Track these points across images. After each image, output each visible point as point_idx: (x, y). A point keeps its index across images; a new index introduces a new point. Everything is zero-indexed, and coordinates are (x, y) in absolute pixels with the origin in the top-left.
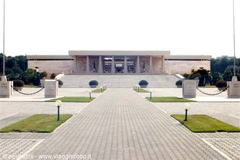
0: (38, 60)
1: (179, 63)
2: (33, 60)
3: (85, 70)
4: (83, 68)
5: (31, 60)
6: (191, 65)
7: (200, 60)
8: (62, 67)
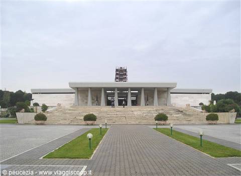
0: (42, 93)
1: (181, 96)
2: (37, 93)
3: (87, 103)
4: (85, 101)
5: (35, 93)
6: (193, 98)
7: (201, 93)
8: (66, 101)
